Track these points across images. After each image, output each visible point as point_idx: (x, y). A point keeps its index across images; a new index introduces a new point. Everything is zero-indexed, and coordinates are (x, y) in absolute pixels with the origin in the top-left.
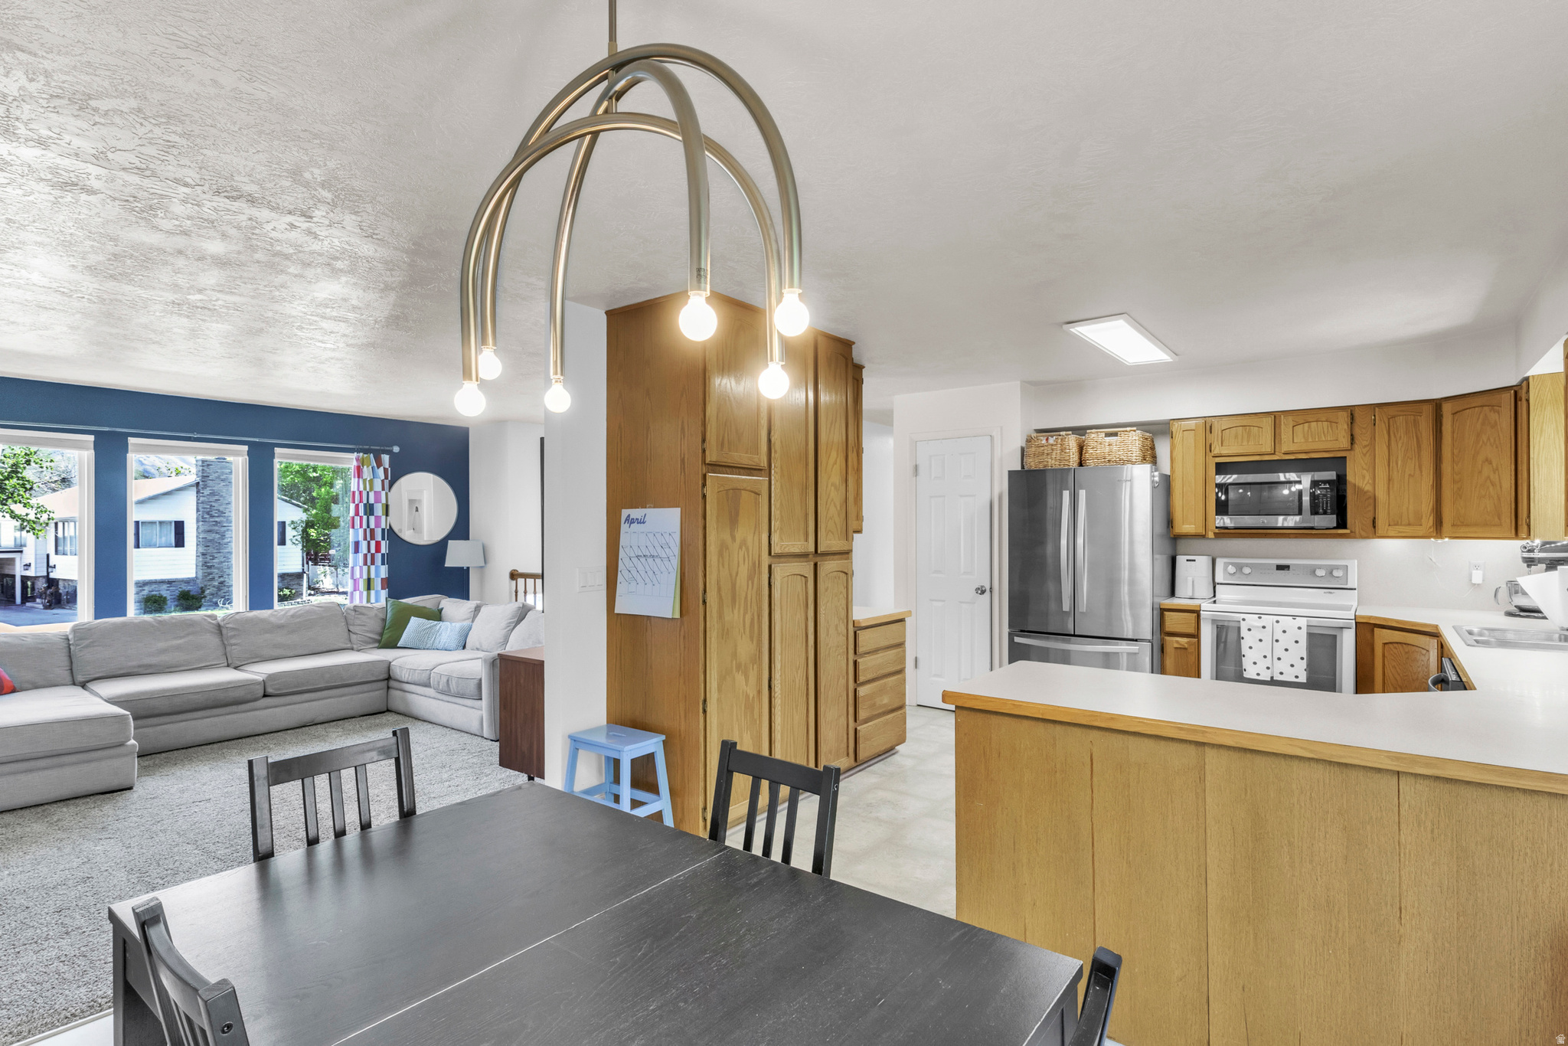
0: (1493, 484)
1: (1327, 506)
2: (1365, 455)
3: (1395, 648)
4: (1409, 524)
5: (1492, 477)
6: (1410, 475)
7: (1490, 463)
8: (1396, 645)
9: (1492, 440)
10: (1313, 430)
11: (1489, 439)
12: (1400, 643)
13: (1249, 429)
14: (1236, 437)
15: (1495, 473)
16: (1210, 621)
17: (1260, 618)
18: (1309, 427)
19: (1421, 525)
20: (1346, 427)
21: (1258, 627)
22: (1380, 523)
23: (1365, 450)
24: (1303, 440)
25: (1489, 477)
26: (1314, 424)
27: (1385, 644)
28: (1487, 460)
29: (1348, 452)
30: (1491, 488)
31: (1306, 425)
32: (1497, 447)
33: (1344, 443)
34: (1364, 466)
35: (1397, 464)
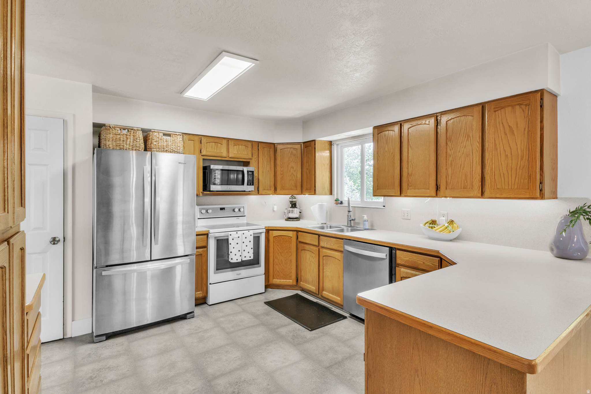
0: (294, 176)
1: (251, 182)
2: (255, 161)
3: (278, 238)
4: (268, 190)
5: (294, 173)
6: (268, 171)
7: (293, 168)
8: (278, 237)
9: (294, 160)
10: (240, 149)
11: (293, 160)
12: (280, 236)
13: (217, 144)
14: (212, 147)
15: (295, 172)
16: (214, 238)
17: (237, 233)
18: (239, 147)
19: (271, 190)
20: (251, 149)
21: (237, 237)
22: (260, 189)
23: (256, 159)
24: (237, 153)
25: (293, 173)
26: (240, 146)
27: (274, 237)
28: (292, 167)
29: (250, 160)
30: (293, 177)
31: (238, 146)
32: (295, 163)
33: (250, 157)
34: (255, 166)
35: (265, 166)
